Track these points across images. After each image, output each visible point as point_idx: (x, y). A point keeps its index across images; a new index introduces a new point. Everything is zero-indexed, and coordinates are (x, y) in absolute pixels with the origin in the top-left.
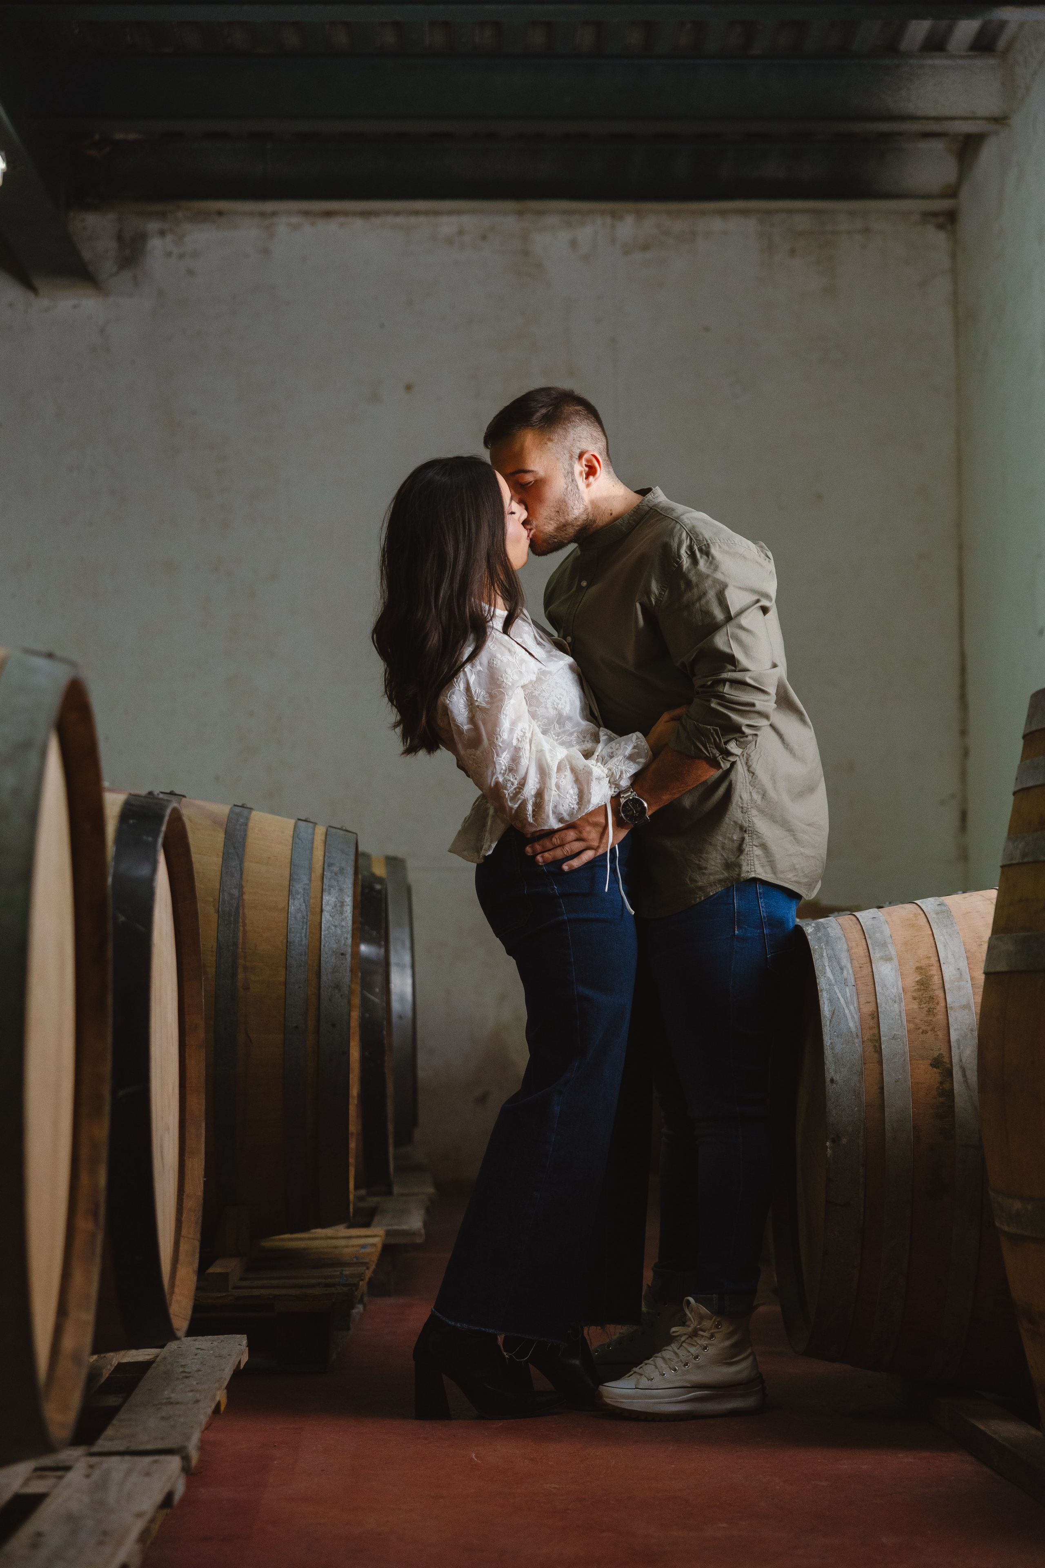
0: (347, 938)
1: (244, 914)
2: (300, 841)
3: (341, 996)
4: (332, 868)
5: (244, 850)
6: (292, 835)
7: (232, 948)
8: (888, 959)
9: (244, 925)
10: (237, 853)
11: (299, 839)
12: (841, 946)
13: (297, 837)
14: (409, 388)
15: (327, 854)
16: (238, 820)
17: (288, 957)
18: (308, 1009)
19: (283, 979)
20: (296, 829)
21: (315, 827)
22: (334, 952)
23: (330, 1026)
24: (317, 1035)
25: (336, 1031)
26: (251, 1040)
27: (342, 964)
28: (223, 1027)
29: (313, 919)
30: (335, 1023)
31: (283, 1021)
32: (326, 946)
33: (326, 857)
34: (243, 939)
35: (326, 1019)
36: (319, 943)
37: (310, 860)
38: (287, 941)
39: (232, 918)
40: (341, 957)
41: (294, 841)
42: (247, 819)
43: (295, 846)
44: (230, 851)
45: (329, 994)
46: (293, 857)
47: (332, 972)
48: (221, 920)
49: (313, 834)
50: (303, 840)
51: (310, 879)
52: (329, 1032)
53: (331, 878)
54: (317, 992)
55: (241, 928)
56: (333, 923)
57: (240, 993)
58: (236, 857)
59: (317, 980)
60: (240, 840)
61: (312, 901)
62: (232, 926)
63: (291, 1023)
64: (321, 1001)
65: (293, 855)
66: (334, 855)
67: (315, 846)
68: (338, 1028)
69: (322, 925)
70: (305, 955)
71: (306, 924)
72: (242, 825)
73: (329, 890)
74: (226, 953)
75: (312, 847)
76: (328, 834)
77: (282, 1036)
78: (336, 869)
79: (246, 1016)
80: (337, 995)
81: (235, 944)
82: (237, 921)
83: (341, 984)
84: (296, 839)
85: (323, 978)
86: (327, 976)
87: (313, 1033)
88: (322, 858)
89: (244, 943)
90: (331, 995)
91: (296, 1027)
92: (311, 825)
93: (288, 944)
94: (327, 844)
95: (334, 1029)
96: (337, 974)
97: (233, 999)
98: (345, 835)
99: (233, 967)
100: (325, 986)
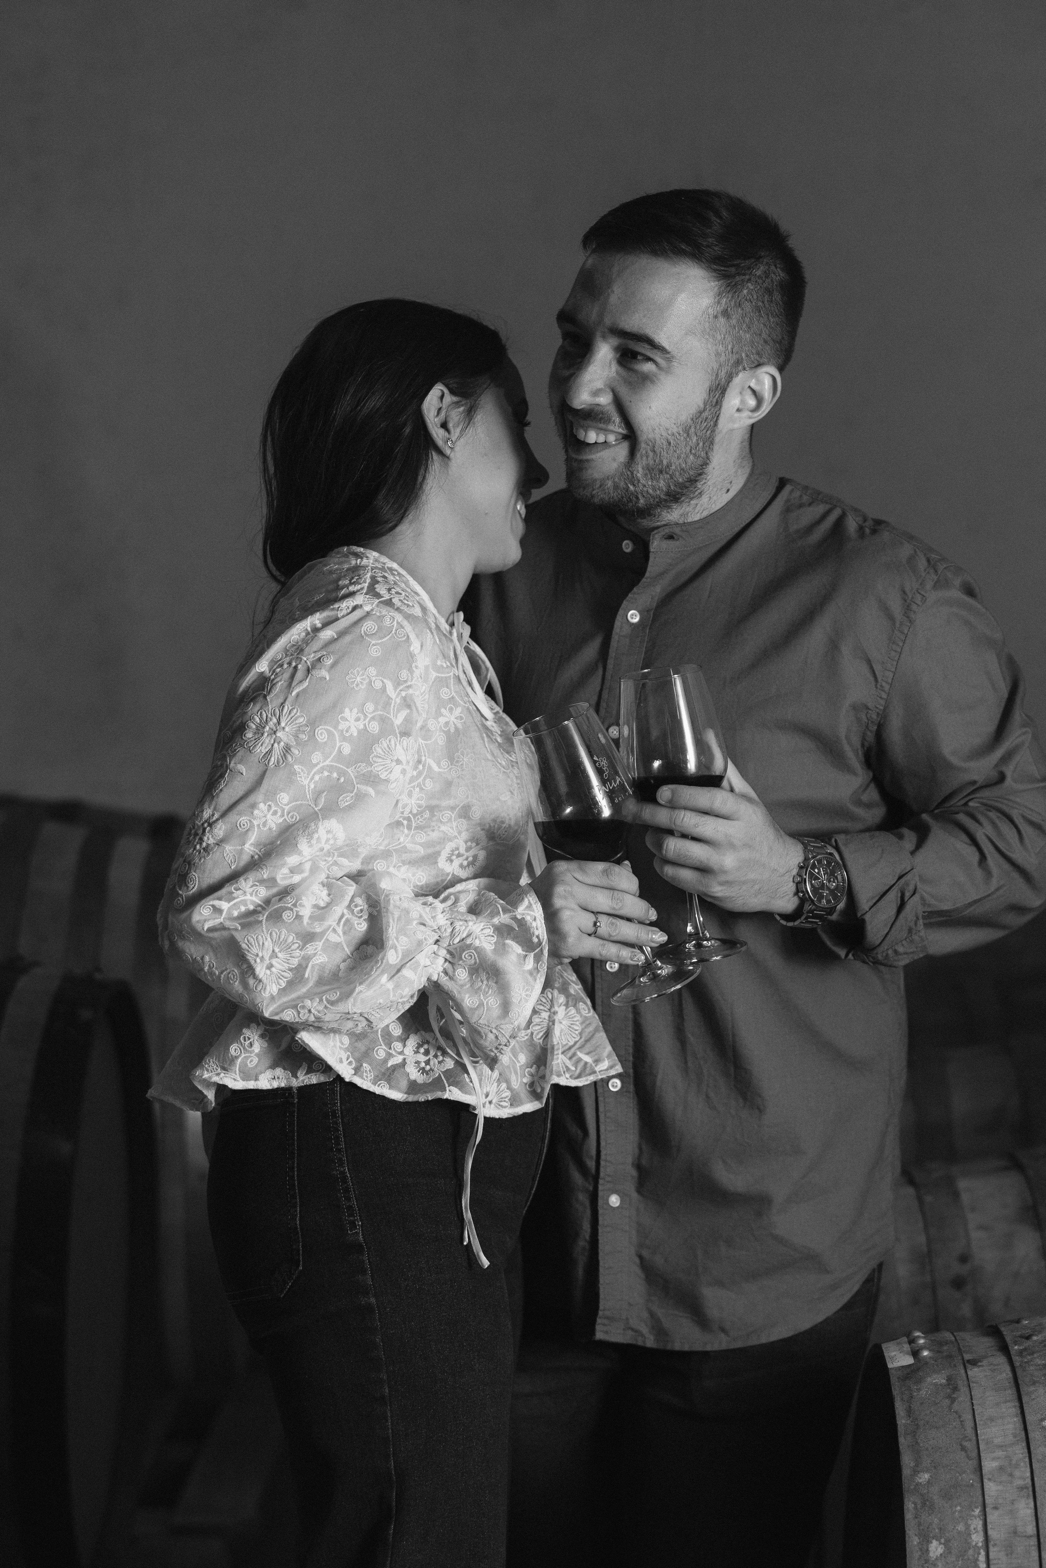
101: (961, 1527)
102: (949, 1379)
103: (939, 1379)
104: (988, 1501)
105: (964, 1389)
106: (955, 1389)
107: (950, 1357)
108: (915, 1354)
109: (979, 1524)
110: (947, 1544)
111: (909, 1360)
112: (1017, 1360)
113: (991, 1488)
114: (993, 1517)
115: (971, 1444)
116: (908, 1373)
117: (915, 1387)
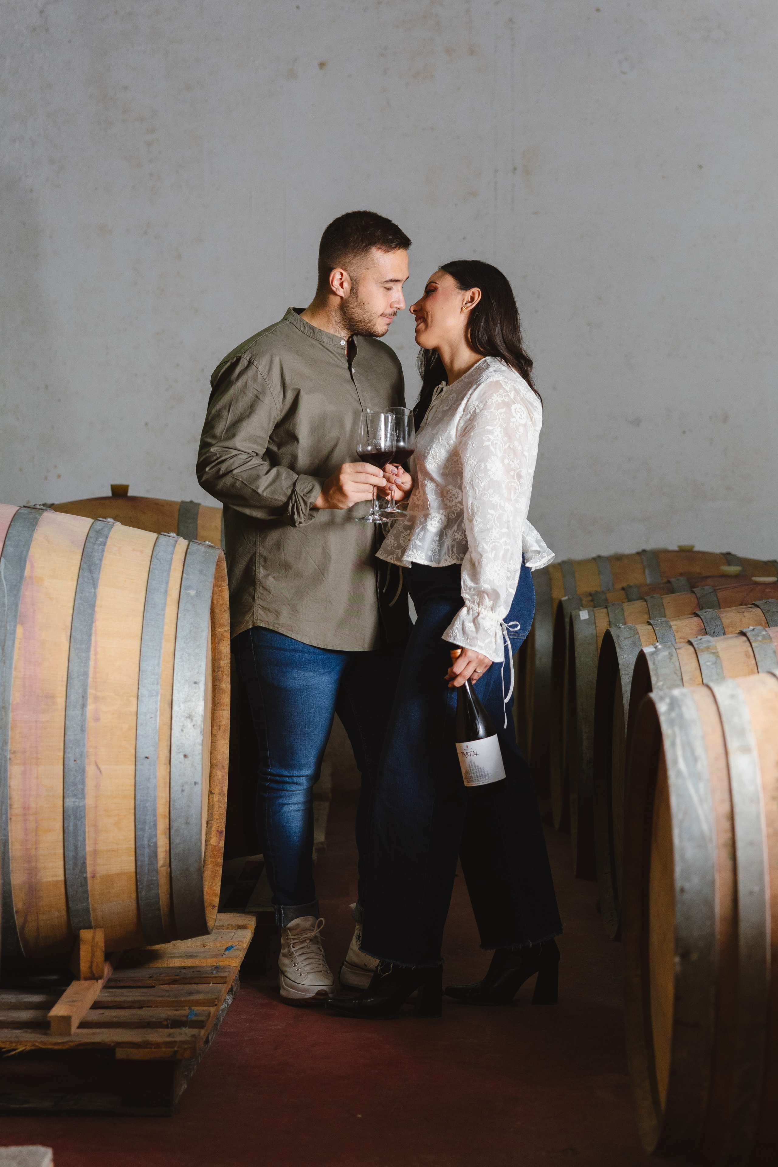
0: (201, 666)
1: (96, 642)
2: (158, 561)
3: (194, 726)
4: (189, 591)
5: (99, 574)
6: (150, 555)
7: (82, 678)
8: (746, 749)
9: (96, 653)
10: (93, 577)
11: (158, 560)
12: (696, 731)
13: (156, 557)
14: (322, 65)
15: (184, 575)
16: (97, 540)
17: (140, 687)
18: (159, 740)
19: (134, 709)
20: (155, 548)
21: (176, 544)
22: (186, 681)
23: (182, 756)
24: (169, 766)
25: (188, 762)
26: (100, 772)
27: (195, 693)
28: (72, 759)
29: (167, 646)
30: (187, 753)
31: (133, 751)
32: (179, 674)
33: (183, 579)
34: (95, 668)
35: (178, 750)
36: (172, 671)
37: (167, 583)
38: (139, 670)
39: (84, 647)
40: (194, 685)
41: (152, 562)
42: (107, 537)
43: (153, 568)
44: (86, 574)
45: (182, 724)
46: (149, 580)
47: (185, 702)
48: (72, 649)
49: (172, 553)
50: (161, 561)
51: (165, 604)
52: (181, 763)
53: (187, 602)
54: (169, 722)
55: (92, 657)
56: (187, 650)
57: (90, 724)
58: (92, 581)
59: (169, 710)
60: (97, 562)
61: (166, 627)
62: (84, 655)
63: (141, 754)
64: (173, 731)
65: (149, 578)
66: (191, 577)
67: (173, 566)
68: (190, 758)
69: (176, 652)
70: (157, 684)
71: (160, 651)
72: (101, 545)
73: (185, 615)
74: (76, 684)
75: (170, 568)
76: (188, 552)
77: (133, 767)
78: (193, 592)
79: (96, 747)
80: (189, 725)
81: (86, 674)
82: (88, 649)
83: (193, 714)
84: (154, 560)
85: (175, 707)
86: (180, 706)
87: (165, 764)
88: (179, 580)
89: (95, 672)
90: (184, 725)
91: (147, 758)
92: (172, 541)
93: (140, 673)
94: (186, 564)
95: (186, 759)
96: (189, 704)
97: (83, 730)
98: (206, 552)
99: (83, 697)
100: (177, 716)
102: (669, 653)
103: (666, 653)
105: (675, 655)
106: (672, 656)
107: (669, 647)
108: (656, 647)
111: (653, 649)
112: (696, 646)
115: (678, 672)
116: (653, 654)
117: (656, 657)
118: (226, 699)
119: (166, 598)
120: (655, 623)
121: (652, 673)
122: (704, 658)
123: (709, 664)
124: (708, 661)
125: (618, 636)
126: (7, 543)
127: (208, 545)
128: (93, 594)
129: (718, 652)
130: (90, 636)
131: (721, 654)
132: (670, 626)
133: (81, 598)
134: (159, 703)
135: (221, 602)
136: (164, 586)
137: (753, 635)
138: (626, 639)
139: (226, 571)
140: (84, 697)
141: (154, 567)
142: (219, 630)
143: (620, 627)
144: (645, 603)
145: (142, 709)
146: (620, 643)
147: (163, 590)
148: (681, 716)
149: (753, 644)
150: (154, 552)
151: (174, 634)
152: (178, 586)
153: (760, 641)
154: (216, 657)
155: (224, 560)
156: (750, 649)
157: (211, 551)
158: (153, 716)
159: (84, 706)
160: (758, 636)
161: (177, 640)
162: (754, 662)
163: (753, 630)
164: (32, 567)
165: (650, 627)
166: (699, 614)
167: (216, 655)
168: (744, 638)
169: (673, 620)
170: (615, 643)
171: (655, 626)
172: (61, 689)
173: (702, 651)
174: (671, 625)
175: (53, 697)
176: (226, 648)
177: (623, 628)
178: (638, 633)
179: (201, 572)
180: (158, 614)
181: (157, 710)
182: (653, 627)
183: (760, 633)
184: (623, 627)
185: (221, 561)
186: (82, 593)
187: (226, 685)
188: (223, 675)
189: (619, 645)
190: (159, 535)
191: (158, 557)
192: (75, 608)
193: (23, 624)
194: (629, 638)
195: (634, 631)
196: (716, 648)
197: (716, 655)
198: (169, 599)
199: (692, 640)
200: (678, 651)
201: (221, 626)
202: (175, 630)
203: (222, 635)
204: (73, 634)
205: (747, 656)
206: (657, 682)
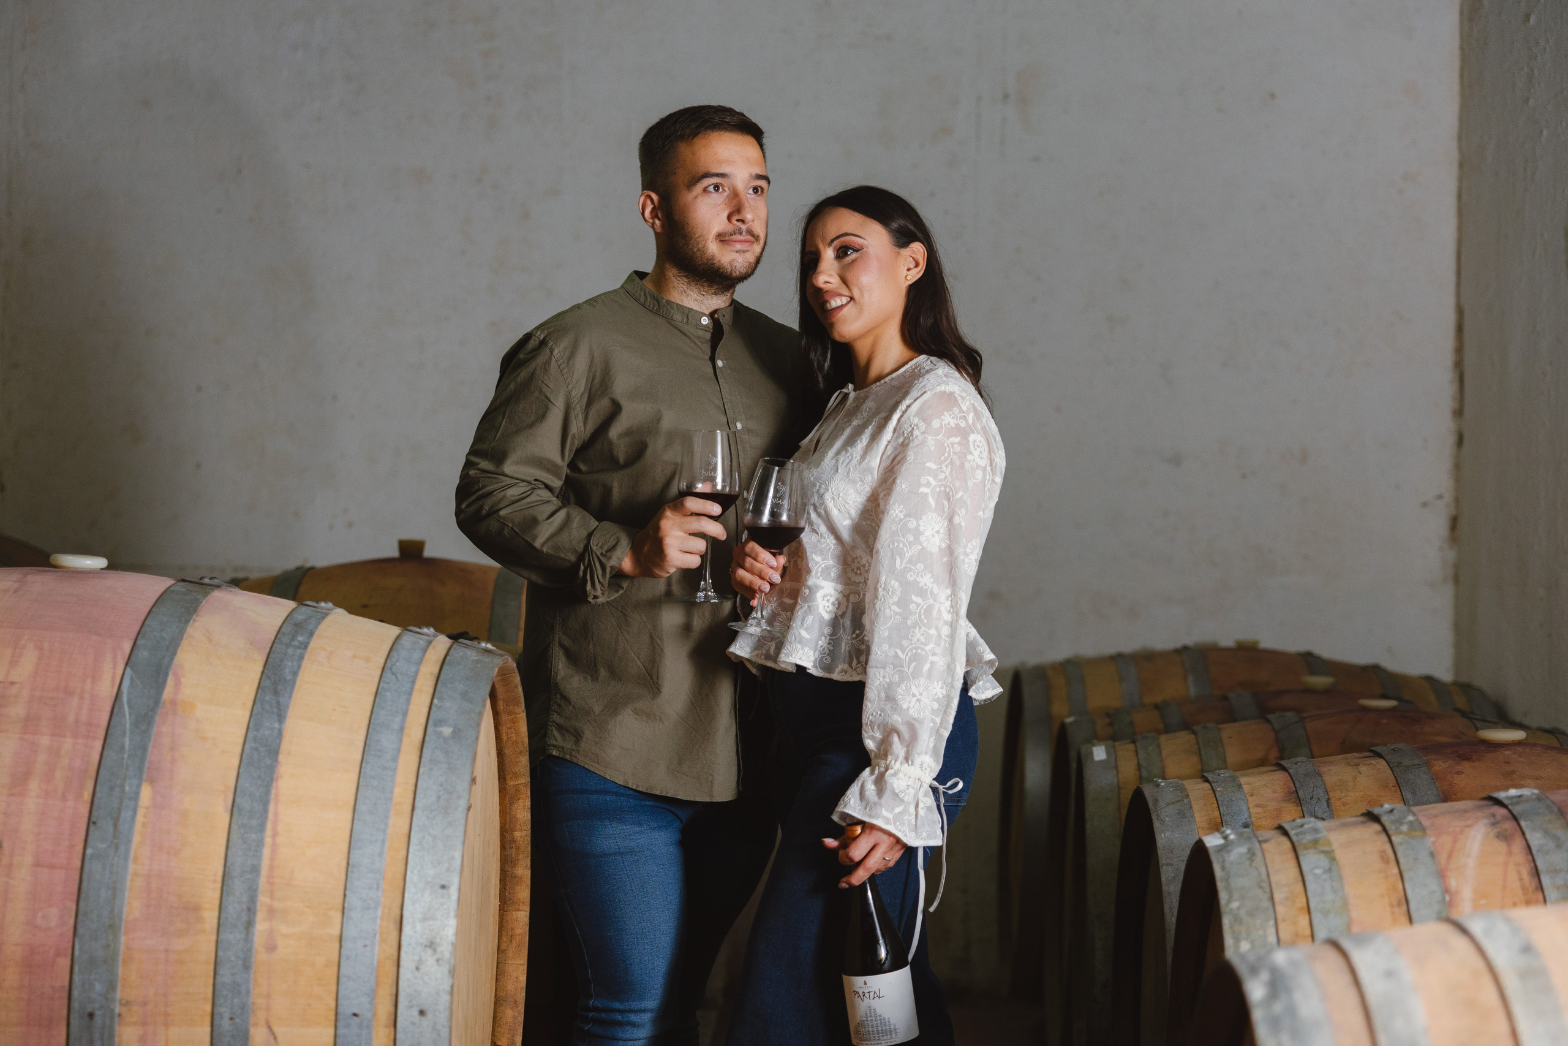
0: (453, 858)
1: (276, 814)
2: (393, 677)
3: (438, 960)
4: (441, 729)
5: (290, 697)
6: (382, 665)
7: (249, 877)
9: (275, 834)
10: (278, 703)
11: (393, 674)
13: (391, 669)
15: (436, 701)
16: (293, 638)
17: (347, 893)
18: (377, 984)
19: (337, 932)
20: (391, 654)
21: (428, 647)
22: (428, 883)
23: (416, 1013)
24: (392, 1029)
25: (425, 1022)
26: (275, 1038)
27: (442, 904)
28: (227, 1016)
29: (398, 823)
30: (425, 1008)
31: (333, 1004)
32: (416, 872)
33: (433, 708)
34: (272, 859)
35: (410, 1001)
36: (403, 867)
37: (405, 714)
38: (348, 864)
39: (254, 822)
40: (440, 891)
41: (383, 678)
42: (311, 634)
43: (383, 688)
44: (267, 698)
45: (417, 958)
46: (375, 709)
47: (424, 919)
48: (234, 827)
49: (420, 662)
50: (399, 676)
51: (399, 750)
52: (413, 1024)
53: (436, 748)
54: (396, 954)
55: (268, 840)
56: (431, 831)
57: (260, 955)
58: (276, 710)
59: (395, 934)
60: (289, 678)
61: (397, 791)
62: (253, 836)
63: (347, 1009)
64: (402, 970)
65: (376, 705)
66: (448, 704)
67: (417, 686)
68: (430, 1016)
69: (412, 834)
70: (378, 889)
71: (384, 832)
72: (299, 648)
73: (431, 769)
74: (238, 886)
75: (412, 689)
76: (447, 661)
77: (332, 1031)
78: (447, 731)
79: (268, 996)
80: (430, 959)
81: (255, 870)
82: (262, 828)
83: (438, 940)
84: (388, 675)
85: (407, 929)
86: (414, 927)
87: (387, 1026)
88: (425, 710)
89: (271, 867)
90: (420, 960)
91: (355, 1015)
92: (422, 642)
93: (350, 869)
94: (439, 682)
95: (423, 1019)
96: (431, 923)
97: (247, 967)
98: (477, 661)
99: (249, 910)
100: (409, 944)
101: (1261, 933)
102: (1249, 850)
103: (1243, 850)
104: (1279, 916)
105: (1259, 854)
106: (1254, 854)
107: (1249, 838)
108: (1225, 838)
109: (1272, 930)
110: (1252, 942)
111: (1221, 841)
112: (1294, 838)
113: (1280, 910)
114: (1281, 926)
115: (1265, 885)
116: (1221, 849)
117: (1226, 855)
118: (524, 893)
119: (401, 741)
120: (1215, 780)
121: (1220, 885)
122: (1311, 861)
123: (1318, 871)
124: (1317, 867)
125: (1156, 800)
126: (140, 642)
127: (483, 649)
128: (276, 732)
129: (1333, 851)
130: (265, 803)
131: (1338, 854)
132: (1240, 786)
133: (255, 739)
134: (379, 921)
135: (514, 738)
136: (398, 719)
137: (1393, 822)
138: (1169, 804)
139: (520, 689)
140: (251, 911)
141: (386, 686)
142: (512, 783)
143: (1159, 785)
144: (1193, 736)
145: (351, 931)
146: (1159, 812)
147: (396, 726)
148: (1291, 1011)
149: (1394, 838)
150: (389, 661)
151: (411, 801)
152: (423, 720)
153: (1405, 834)
154: (507, 826)
155: (515, 672)
156: (1388, 847)
157: (487, 659)
158: (368, 942)
159: (249, 925)
160: (1401, 823)
161: (415, 813)
162: (1396, 871)
163: (1392, 811)
164: (178, 684)
165: (1207, 785)
166: (1286, 766)
167: (508, 821)
168: (1377, 827)
169: (1244, 775)
170: (1151, 812)
171: (1215, 784)
172: (211, 895)
173: (1306, 848)
174: (1242, 783)
175: (197, 908)
176: (523, 812)
177: (1163, 787)
178: (1187, 796)
179: (464, 696)
180: (385, 768)
181: (375, 934)
182: (1211, 785)
183: (1405, 818)
184: (1163, 784)
185: (510, 674)
186: (257, 730)
187: (523, 871)
188: (518, 855)
189: (1158, 815)
190: (403, 631)
191: (394, 669)
192: (244, 756)
193: (152, 781)
194: (1173, 803)
195: (1181, 792)
196: (1329, 843)
197: (1330, 855)
198: (406, 741)
199: (1287, 826)
200: (1265, 846)
201: (516, 776)
202: (412, 796)
203: (517, 790)
204: (238, 800)
205: (1384, 859)
206: (1229, 901)
